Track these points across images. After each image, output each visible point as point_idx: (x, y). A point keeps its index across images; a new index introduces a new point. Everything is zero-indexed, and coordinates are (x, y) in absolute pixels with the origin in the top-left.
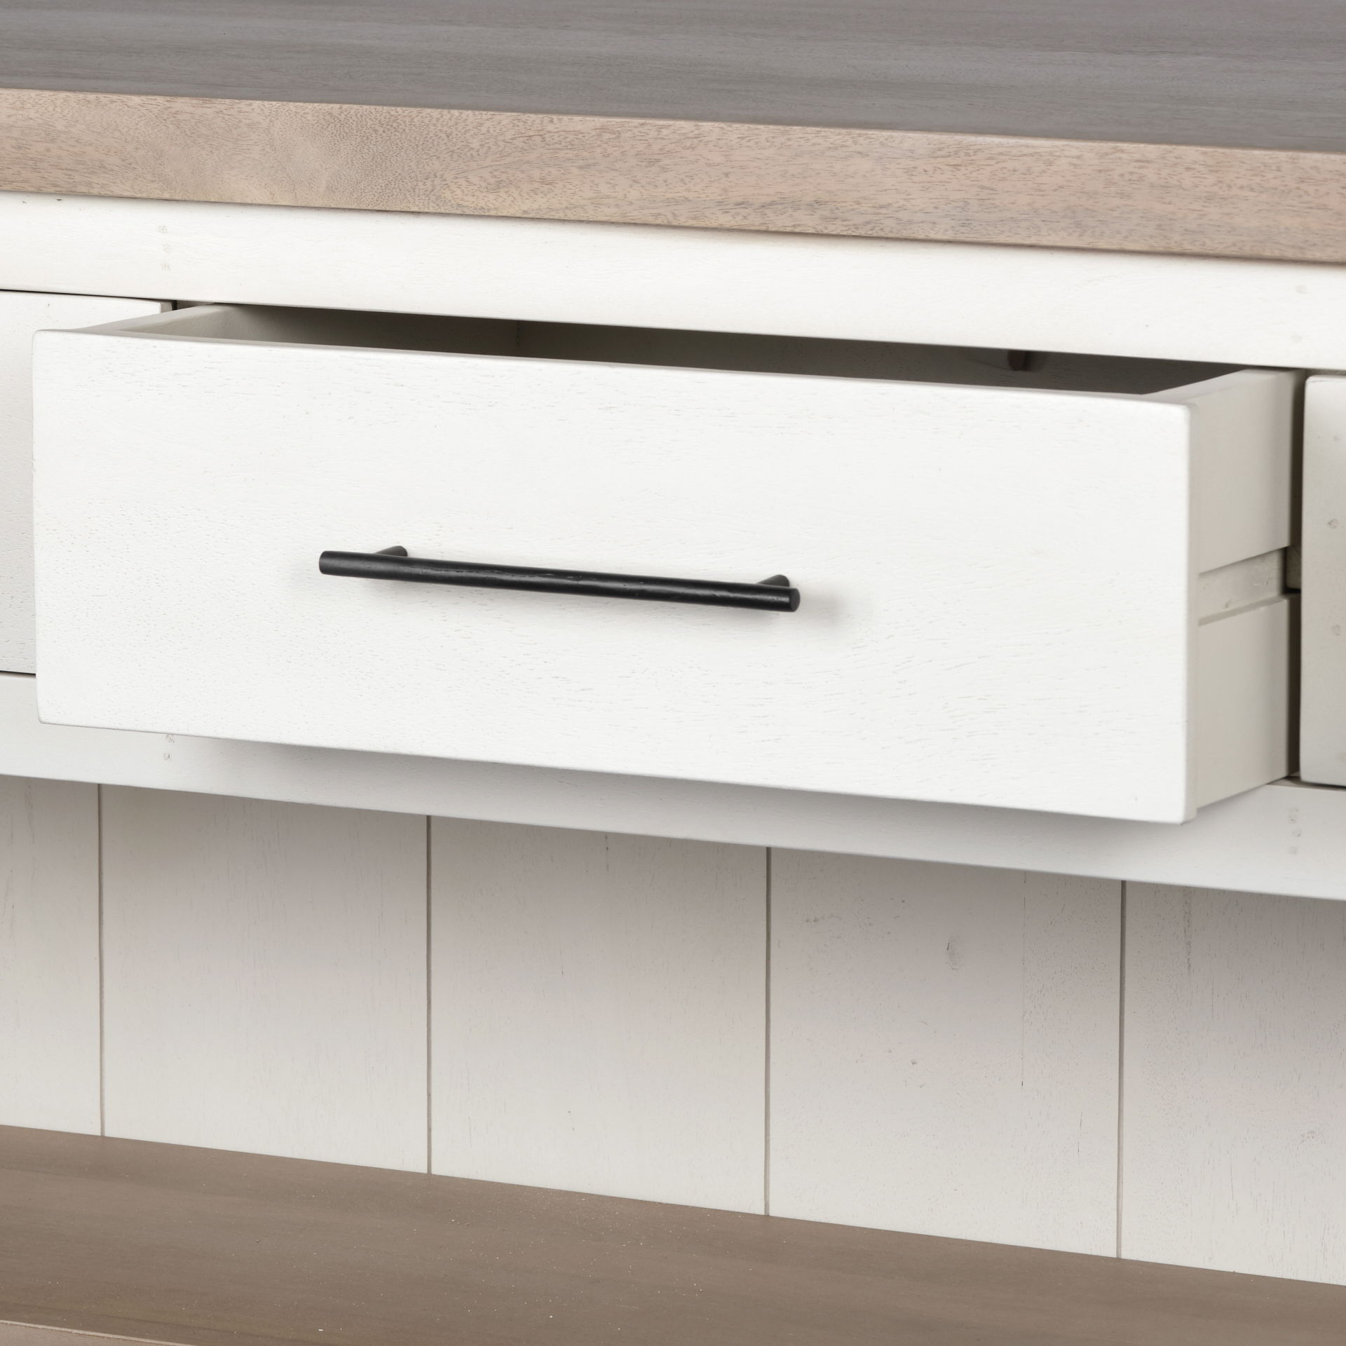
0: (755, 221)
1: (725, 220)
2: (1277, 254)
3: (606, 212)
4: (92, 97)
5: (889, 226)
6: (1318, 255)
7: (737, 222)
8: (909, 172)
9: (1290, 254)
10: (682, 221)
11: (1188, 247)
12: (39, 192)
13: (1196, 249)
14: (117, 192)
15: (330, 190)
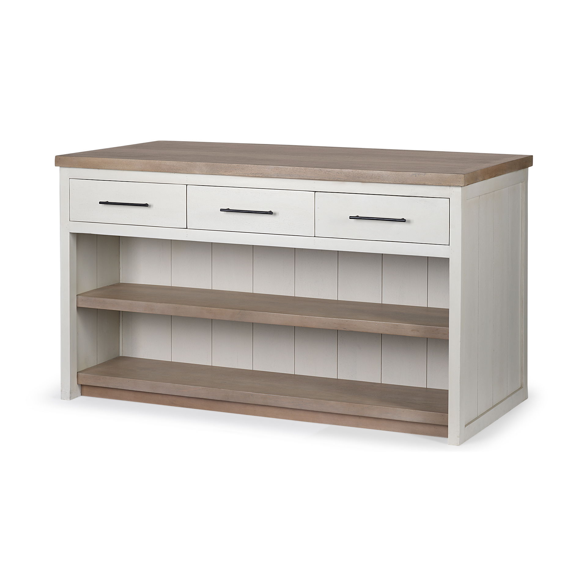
0: (254, 175)
1: (251, 175)
2: (312, 179)
3: (238, 175)
4: (179, 162)
5: (270, 176)
6: (316, 179)
7: (253, 176)
8: (272, 170)
9: (313, 179)
10: (246, 175)
11: (302, 178)
12: (172, 172)
13: (303, 178)
14: (181, 172)
15: (206, 172)
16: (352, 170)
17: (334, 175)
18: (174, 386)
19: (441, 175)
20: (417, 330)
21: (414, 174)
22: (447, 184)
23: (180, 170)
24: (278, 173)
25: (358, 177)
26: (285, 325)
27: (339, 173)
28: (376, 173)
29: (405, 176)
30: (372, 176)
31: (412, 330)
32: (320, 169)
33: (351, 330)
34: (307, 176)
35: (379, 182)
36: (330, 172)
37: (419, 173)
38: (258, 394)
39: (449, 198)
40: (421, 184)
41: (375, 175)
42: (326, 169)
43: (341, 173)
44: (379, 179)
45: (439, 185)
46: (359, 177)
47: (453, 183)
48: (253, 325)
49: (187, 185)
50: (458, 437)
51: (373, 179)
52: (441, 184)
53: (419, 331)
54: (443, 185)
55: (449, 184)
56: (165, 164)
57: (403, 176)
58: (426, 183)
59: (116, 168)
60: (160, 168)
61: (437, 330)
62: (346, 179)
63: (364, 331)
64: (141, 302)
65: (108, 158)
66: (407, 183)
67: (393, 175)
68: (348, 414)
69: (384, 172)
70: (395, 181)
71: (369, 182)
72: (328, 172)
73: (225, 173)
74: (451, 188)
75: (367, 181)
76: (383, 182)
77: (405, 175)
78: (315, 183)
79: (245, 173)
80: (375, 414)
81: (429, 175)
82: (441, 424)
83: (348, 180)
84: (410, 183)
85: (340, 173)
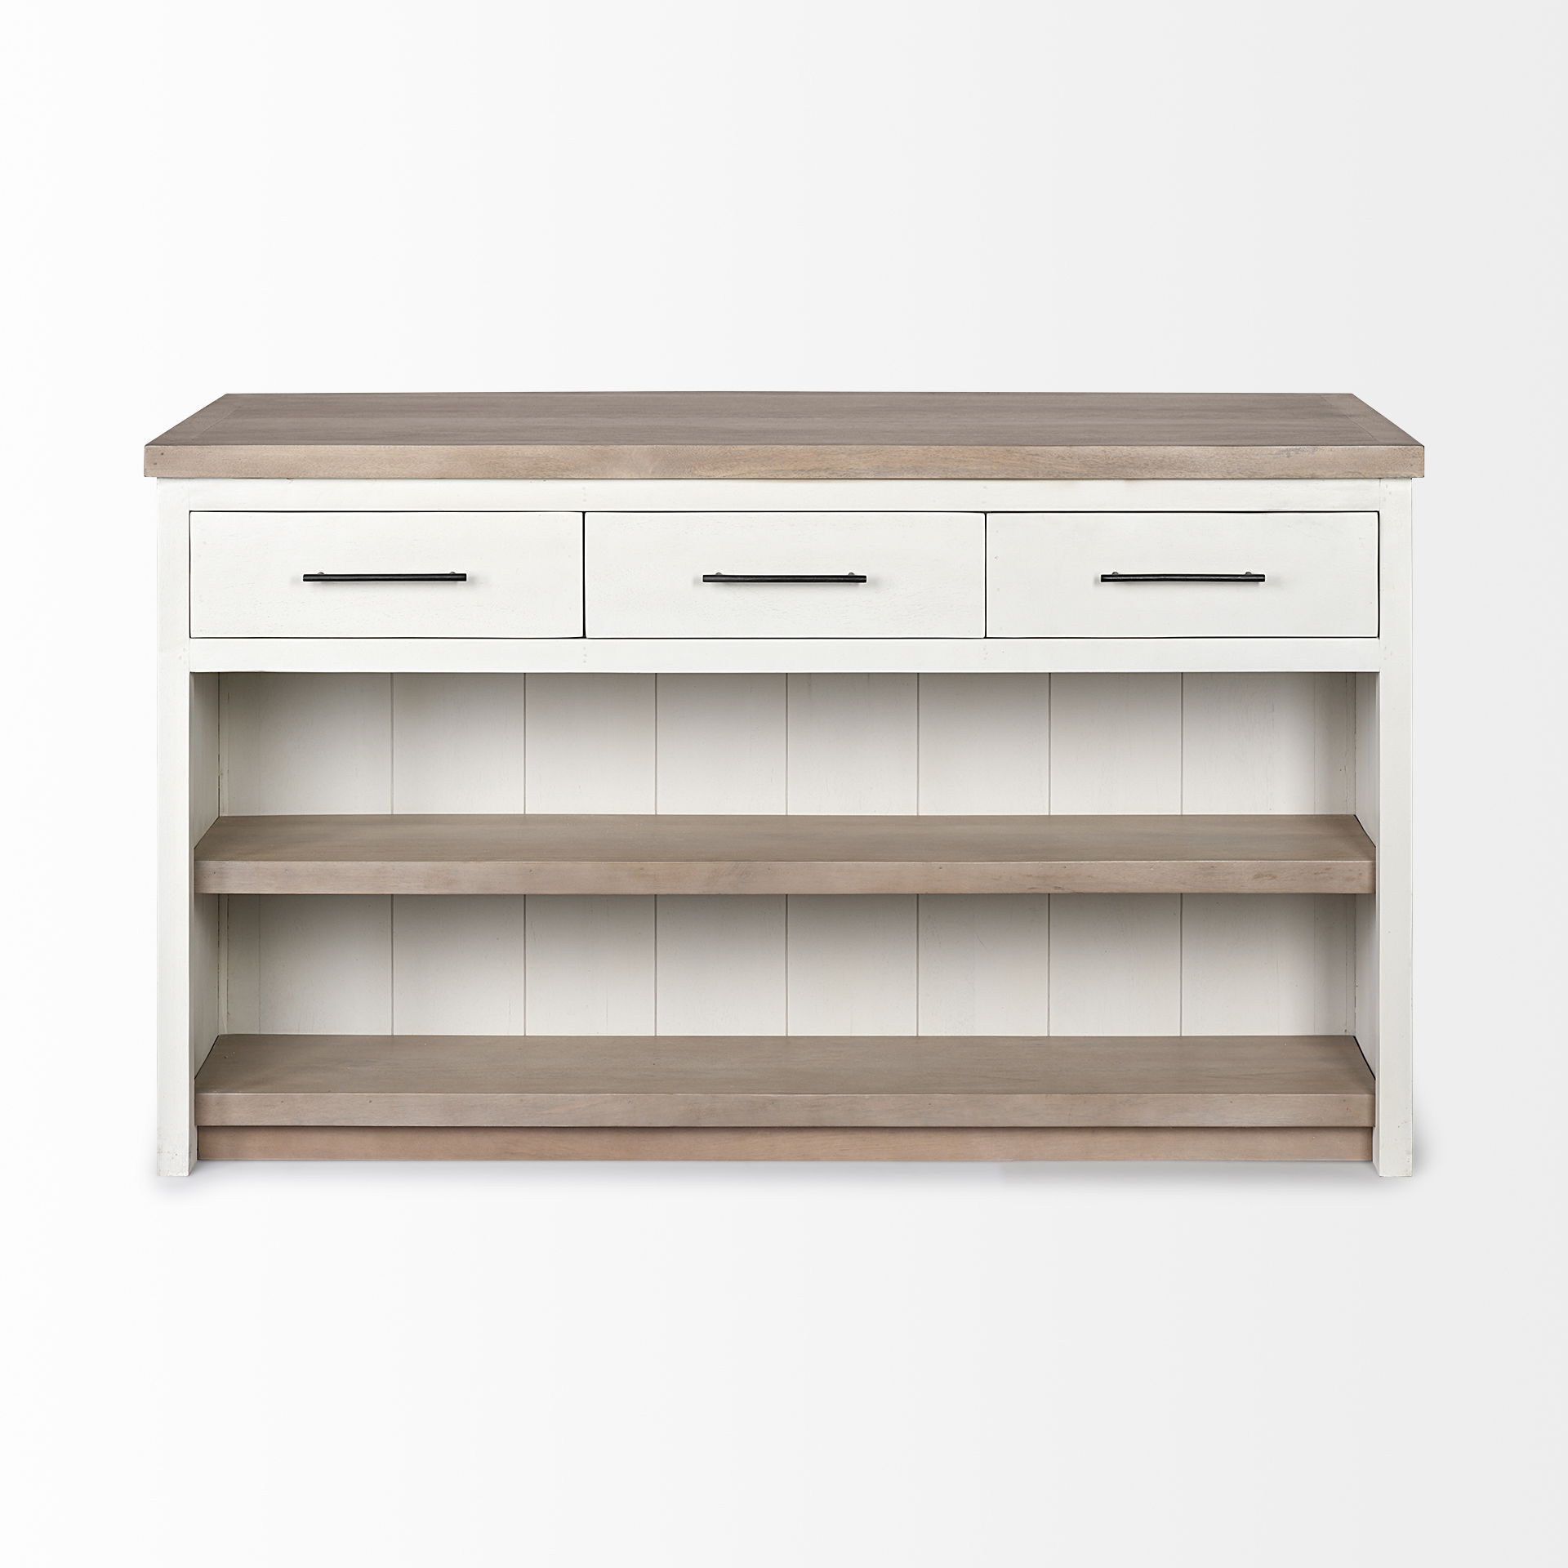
0: (805, 475)
5: (853, 475)
7: (800, 476)
10: (781, 477)
11: (952, 477)
15: (653, 472)
16: (1102, 448)
17: (1050, 464)
18: (522, 1100)
19: (1359, 449)
20: (1270, 875)
21: (1283, 451)
22: (1377, 473)
23: (567, 469)
24: (879, 466)
25: (1119, 466)
26: (875, 892)
27: (1063, 458)
28: (1175, 453)
29: (1258, 457)
30: (1161, 461)
31: (1257, 876)
32: (1009, 448)
33: (1078, 890)
34: (968, 471)
35: (1183, 476)
36: (1037, 455)
37: (1298, 447)
38: (791, 1096)
39: (1378, 512)
40: (1303, 476)
41: (1170, 458)
42: (1026, 448)
43: (1071, 458)
44: (1182, 468)
45: (1354, 476)
46: (1124, 467)
47: (1394, 471)
48: (785, 901)
49: (584, 513)
50: (1409, 1153)
51: (1165, 470)
52: (1360, 473)
53: (1274, 877)
54: (1367, 476)
55: (1383, 472)
56: (520, 454)
57: (1251, 459)
58: (1319, 473)
59: (357, 472)
60: (503, 467)
61: (1327, 869)
62: (1085, 471)
63: (1115, 891)
64: (413, 864)
65: (329, 444)
66: (1264, 477)
67: (1224, 457)
68: (1067, 1125)
69: (1196, 451)
70: (1229, 473)
71: (1153, 479)
72: (1030, 457)
73: (712, 474)
74: (1384, 483)
75: (1148, 477)
76: (1193, 476)
77: (1257, 455)
78: (985, 487)
79: (776, 471)
80: (1149, 1118)
81: (1326, 452)
82: (1339, 1124)
83: (1092, 477)
84: (1272, 475)
85: (1066, 457)
